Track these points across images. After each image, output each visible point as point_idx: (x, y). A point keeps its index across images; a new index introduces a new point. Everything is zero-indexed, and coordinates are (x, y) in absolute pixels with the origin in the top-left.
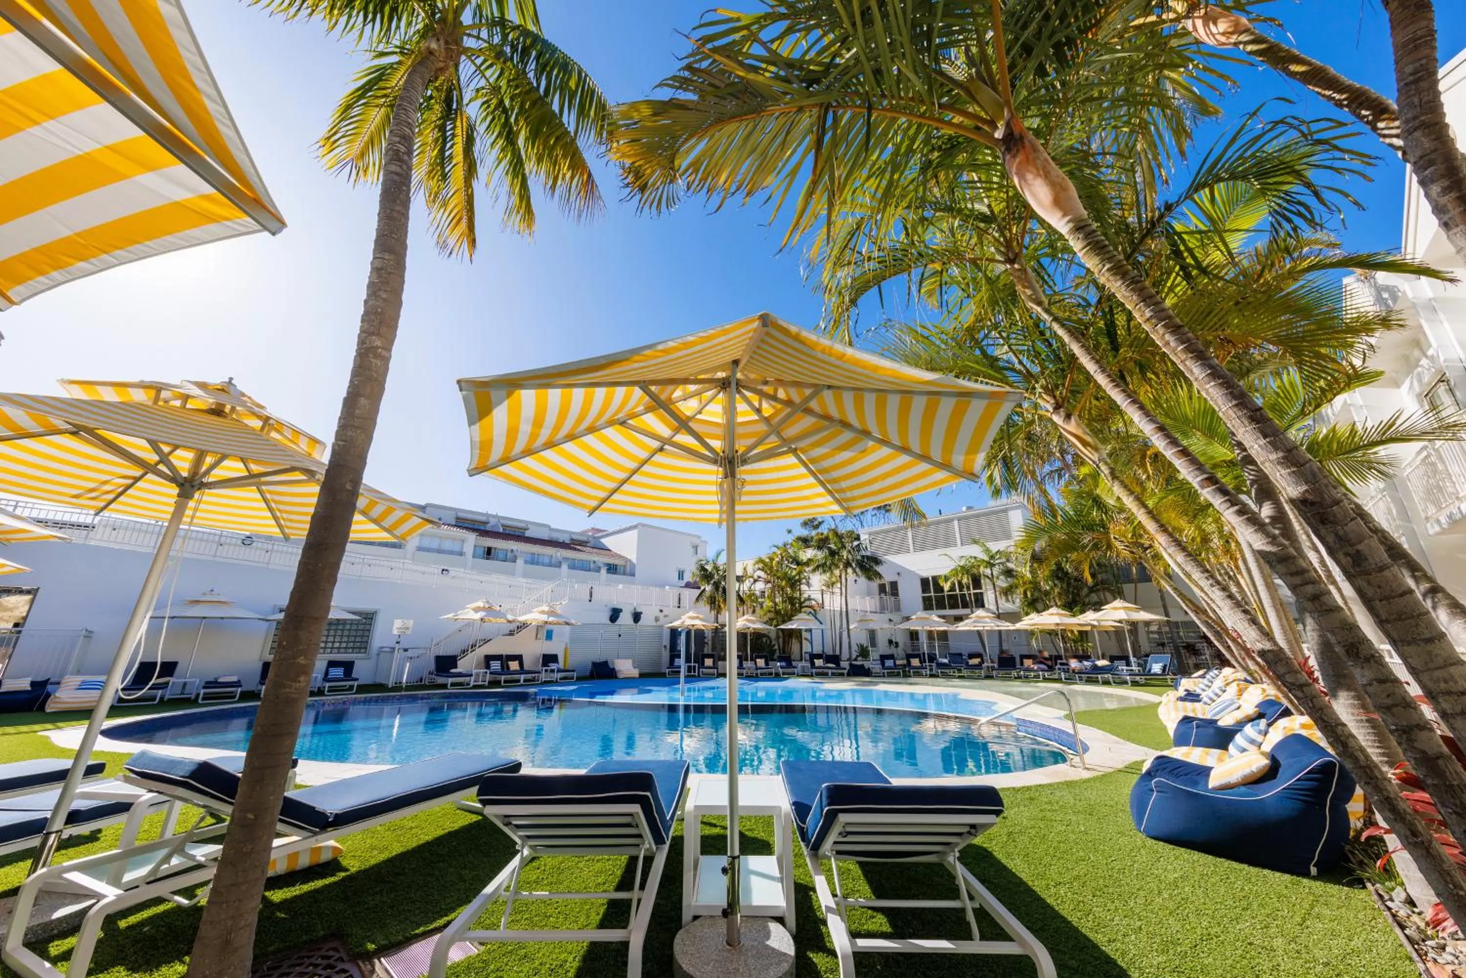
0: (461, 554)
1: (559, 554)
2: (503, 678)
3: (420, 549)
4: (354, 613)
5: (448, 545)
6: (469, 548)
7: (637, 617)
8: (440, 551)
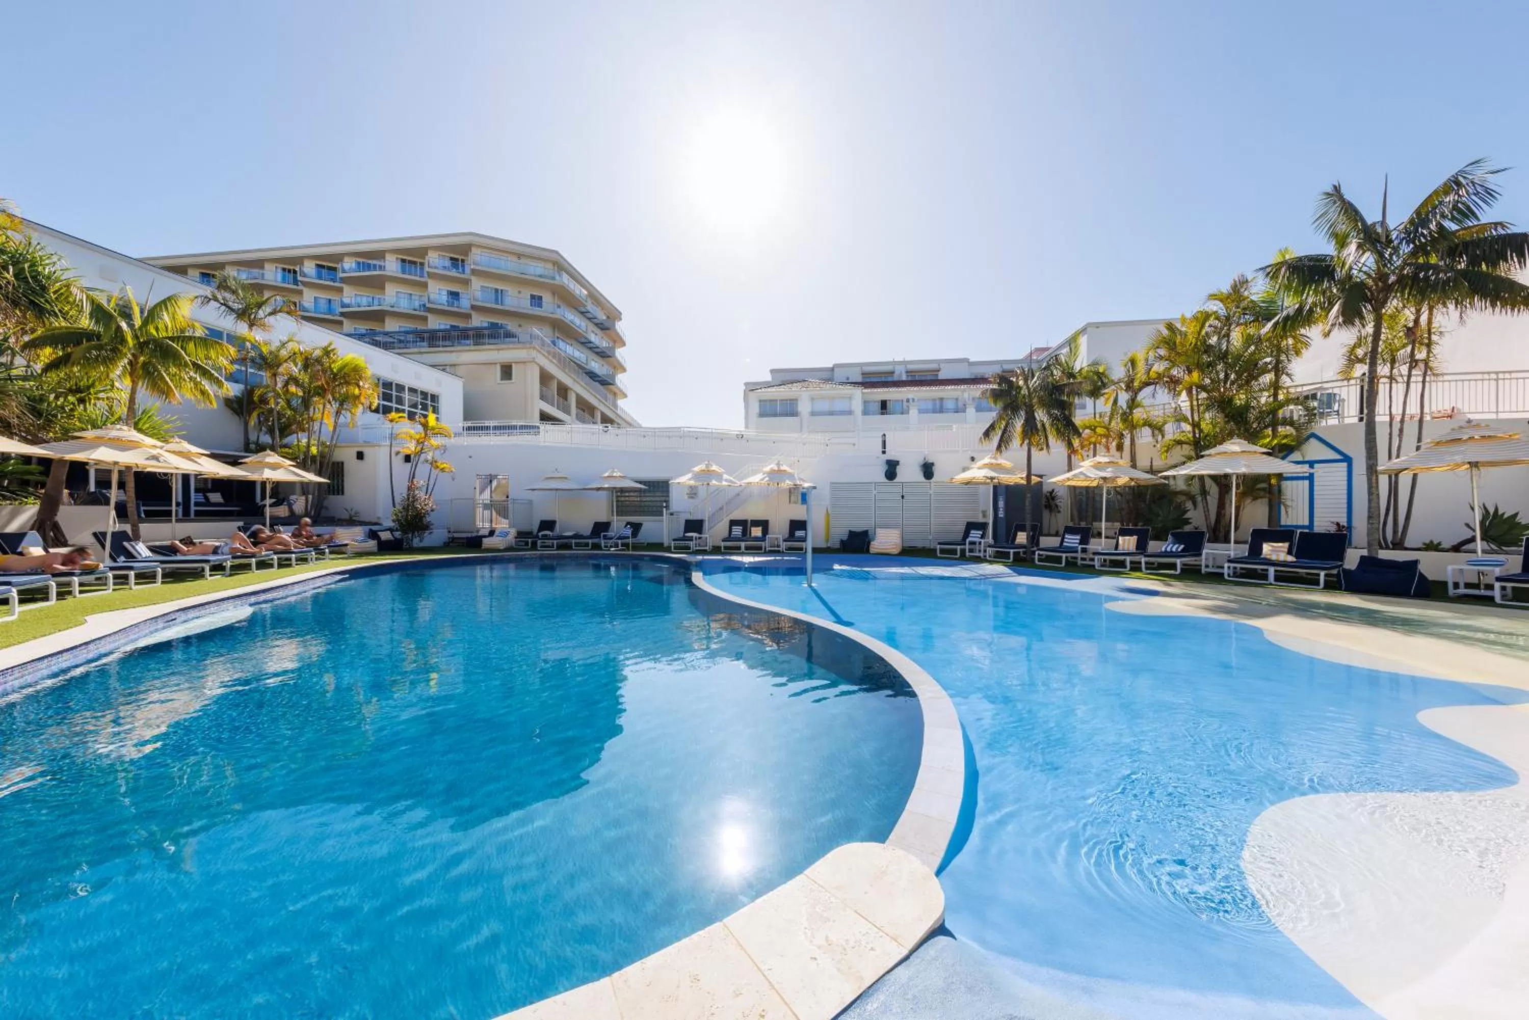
0: (850, 413)
1: (966, 395)
2: (743, 544)
3: (813, 414)
4: (640, 482)
5: (839, 406)
6: (857, 405)
7: (928, 470)
8: (831, 413)
